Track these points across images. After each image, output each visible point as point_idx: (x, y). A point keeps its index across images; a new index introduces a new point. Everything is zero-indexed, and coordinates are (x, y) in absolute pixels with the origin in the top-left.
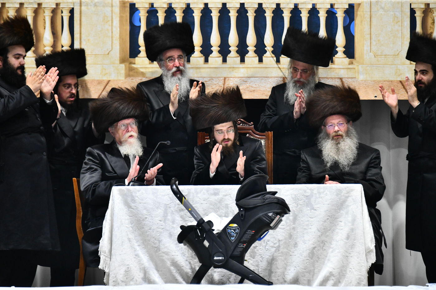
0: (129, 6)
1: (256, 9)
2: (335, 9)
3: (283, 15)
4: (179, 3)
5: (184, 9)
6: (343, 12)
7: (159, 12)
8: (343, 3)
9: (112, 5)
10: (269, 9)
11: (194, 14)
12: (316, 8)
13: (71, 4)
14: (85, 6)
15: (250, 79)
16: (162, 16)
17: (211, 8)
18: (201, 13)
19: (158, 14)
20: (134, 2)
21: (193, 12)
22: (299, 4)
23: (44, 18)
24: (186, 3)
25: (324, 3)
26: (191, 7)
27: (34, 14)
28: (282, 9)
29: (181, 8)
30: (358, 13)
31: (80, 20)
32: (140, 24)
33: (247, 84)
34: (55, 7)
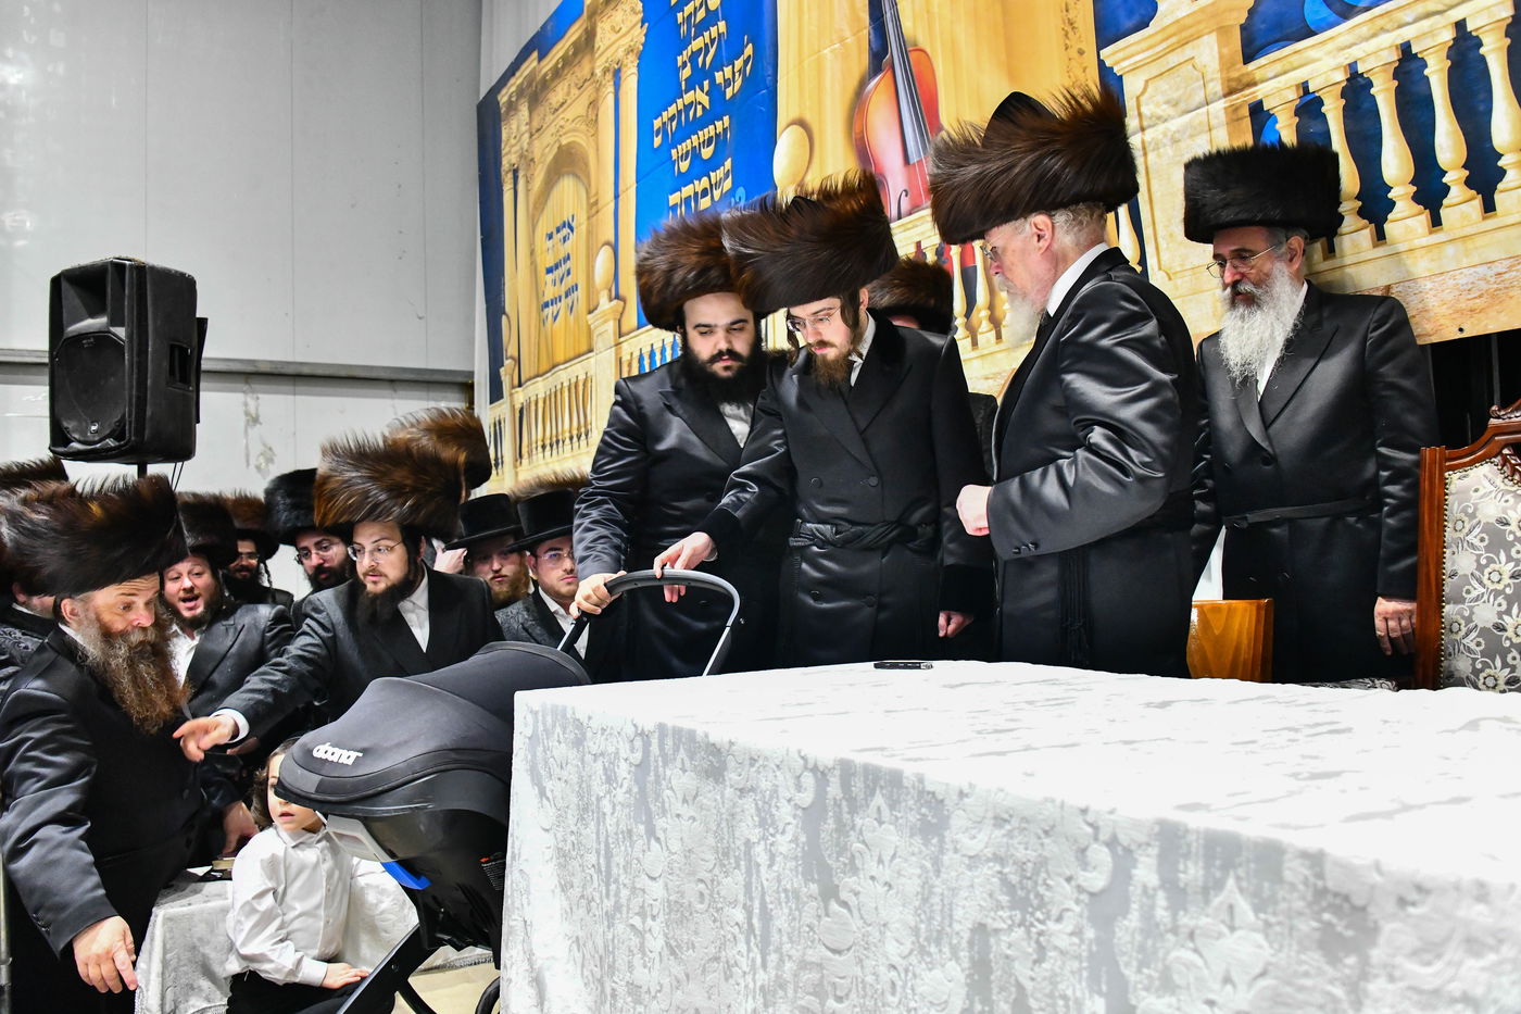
0: (1248, 114)
4: (1376, 53)
5: (1397, 64)
7: (1326, 100)
9: (1209, 126)
11: (1426, 72)
16: (1337, 107)
17: (1476, 30)
18: (1449, 57)
19: (1323, 109)
20: (1260, 98)
21: (1425, 65)
26: (1414, 51)
29: (1386, 67)
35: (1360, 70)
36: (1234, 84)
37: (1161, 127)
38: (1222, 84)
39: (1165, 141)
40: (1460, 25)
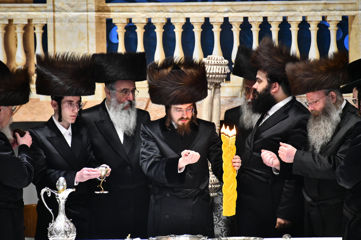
0: (105, 21)
1: (241, 23)
2: (328, 22)
3: (271, 29)
4: (158, 18)
5: (165, 24)
6: (336, 25)
7: (138, 28)
8: (336, 15)
9: (87, 21)
10: (255, 23)
11: (175, 30)
12: (307, 21)
13: (44, 20)
14: (59, 22)
15: (236, 99)
16: (141, 32)
17: (193, 23)
18: (183, 28)
19: (136, 30)
20: (111, 17)
21: (174, 28)
22: (288, 17)
23: (16, 36)
24: (166, 18)
25: (315, 16)
26: (172, 21)
27: (4, 31)
28: (269, 23)
29: (161, 24)
30: (353, 26)
31: (54, 37)
32: (118, 41)
33: (233, 104)
34: (26, 23)
35: (152, 21)
36: (101, 9)
37: (64, 13)
38: (95, 7)
39: (65, 20)
40: (188, 19)
